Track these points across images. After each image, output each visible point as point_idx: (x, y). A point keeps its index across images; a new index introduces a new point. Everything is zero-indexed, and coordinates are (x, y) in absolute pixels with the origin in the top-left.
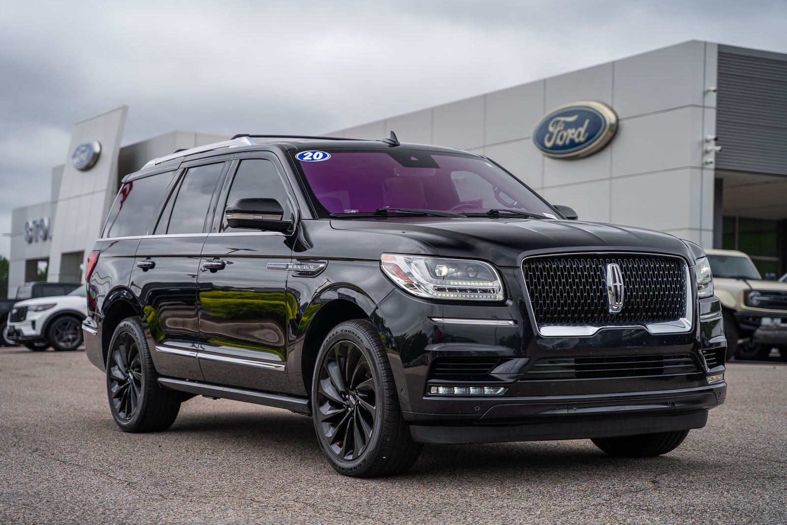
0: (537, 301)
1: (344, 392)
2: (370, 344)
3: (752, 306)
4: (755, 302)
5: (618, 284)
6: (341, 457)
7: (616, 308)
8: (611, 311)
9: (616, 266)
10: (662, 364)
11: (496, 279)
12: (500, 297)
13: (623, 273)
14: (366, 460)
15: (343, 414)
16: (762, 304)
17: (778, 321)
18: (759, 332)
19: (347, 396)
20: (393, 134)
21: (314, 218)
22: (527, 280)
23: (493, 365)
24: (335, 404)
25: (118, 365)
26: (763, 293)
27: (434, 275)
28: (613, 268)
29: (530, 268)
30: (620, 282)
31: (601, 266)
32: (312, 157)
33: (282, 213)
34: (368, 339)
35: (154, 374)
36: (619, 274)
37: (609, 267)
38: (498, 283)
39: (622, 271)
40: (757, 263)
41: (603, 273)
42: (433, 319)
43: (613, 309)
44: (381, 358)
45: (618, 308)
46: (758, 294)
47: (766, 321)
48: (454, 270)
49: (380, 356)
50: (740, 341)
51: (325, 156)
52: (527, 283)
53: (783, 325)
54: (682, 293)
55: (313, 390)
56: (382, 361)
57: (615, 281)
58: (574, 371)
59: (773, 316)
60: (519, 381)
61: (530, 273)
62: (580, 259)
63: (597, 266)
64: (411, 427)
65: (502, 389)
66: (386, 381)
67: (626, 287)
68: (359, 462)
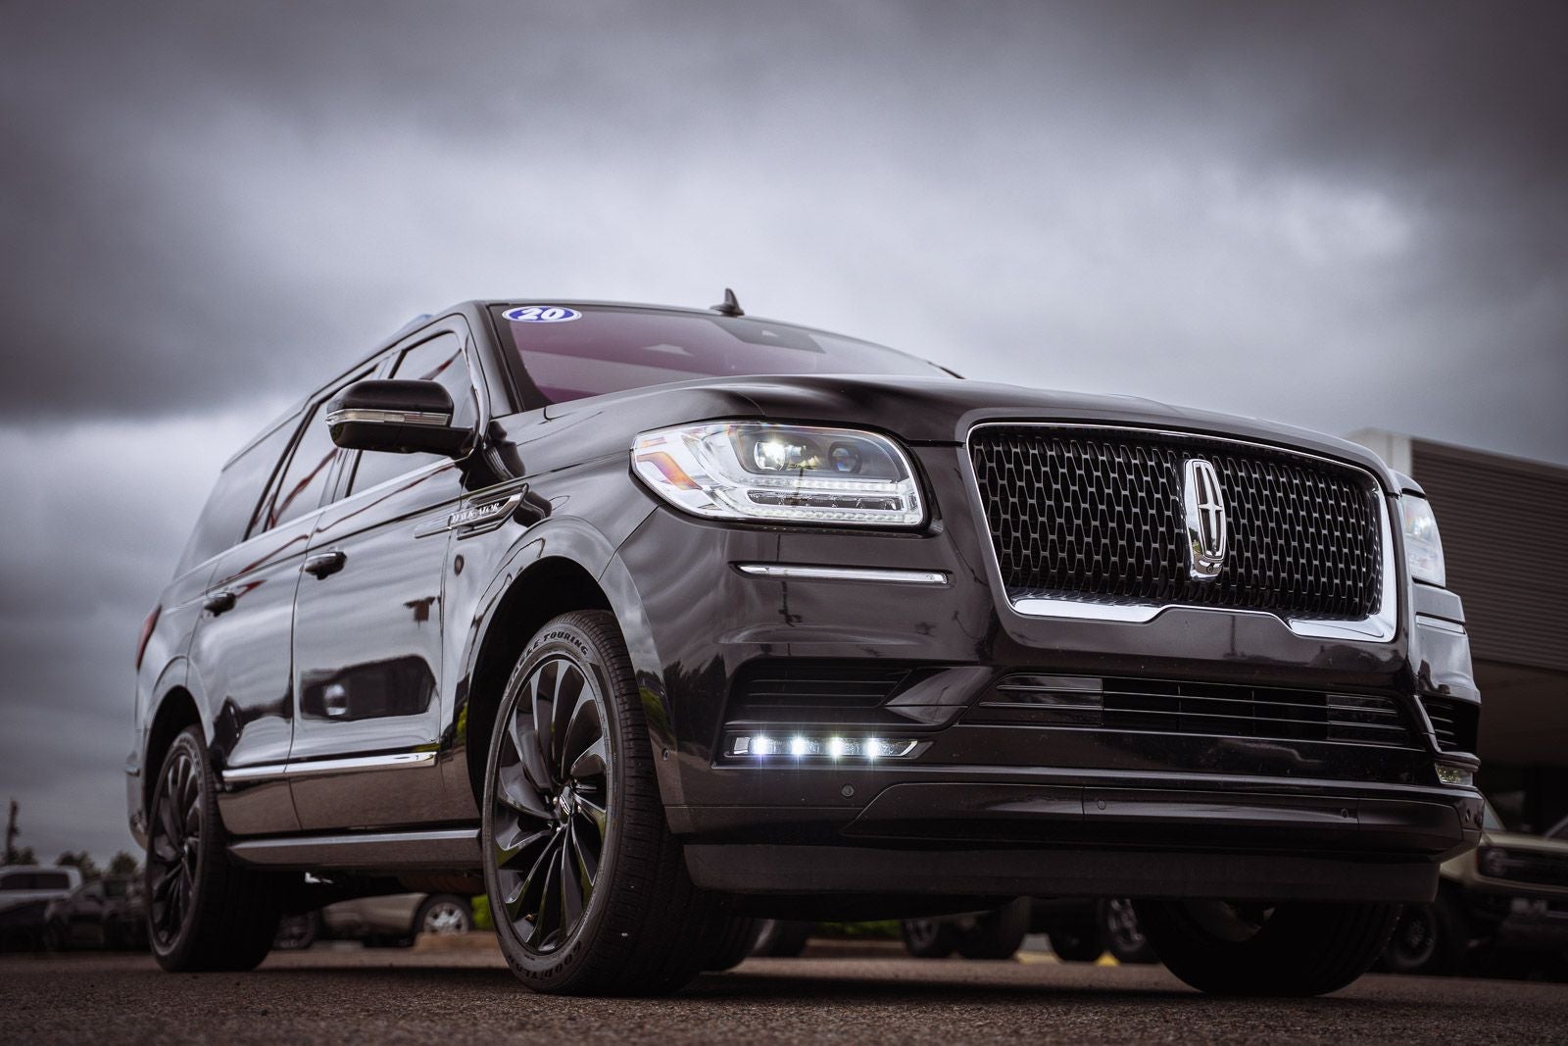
0: (1007, 533)
1: (548, 789)
2: (601, 654)
3: (1493, 875)
4: (1497, 869)
5: (1210, 506)
6: (533, 945)
7: (1207, 564)
8: (1193, 573)
9: (1206, 465)
10: (1323, 715)
11: (904, 476)
12: (915, 517)
13: (1225, 487)
14: (583, 945)
15: (544, 841)
16: (1510, 873)
17: (1541, 906)
18: (1507, 924)
19: (555, 799)
20: (730, 293)
21: (514, 410)
22: (984, 481)
23: (892, 686)
24: (529, 823)
25: (167, 835)
26: (1511, 852)
27: (750, 465)
28: (1199, 469)
29: (990, 454)
30: (1216, 503)
31: (1169, 465)
32: (539, 316)
33: (450, 410)
34: (598, 643)
35: (221, 836)
36: (1214, 486)
37: (1190, 466)
38: (907, 488)
39: (1222, 483)
40: (1498, 810)
41: (1176, 481)
42: (743, 568)
43: (1201, 569)
44: (622, 684)
45: (1212, 564)
46: (1501, 854)
47: (1520, 905)
48: (798, 450)
49: (620, 679)
50: (1473, 943)
51: (568, 314)
52: (982, 487)
53: (1552, 914)
54: (1372, 557)
55: (485, 796)
56: (624, 691)
57: (1204, 500)
58: (1099, 708)
59: (1532, 897)
60: (957, 725)
61: (988, 465)
62: (1119, 447)
63: (1159, 465)
64: (688, 849)
65: (914, 744)
66: (631, 736)
67: (1231, 520)
68: (567, 950)
